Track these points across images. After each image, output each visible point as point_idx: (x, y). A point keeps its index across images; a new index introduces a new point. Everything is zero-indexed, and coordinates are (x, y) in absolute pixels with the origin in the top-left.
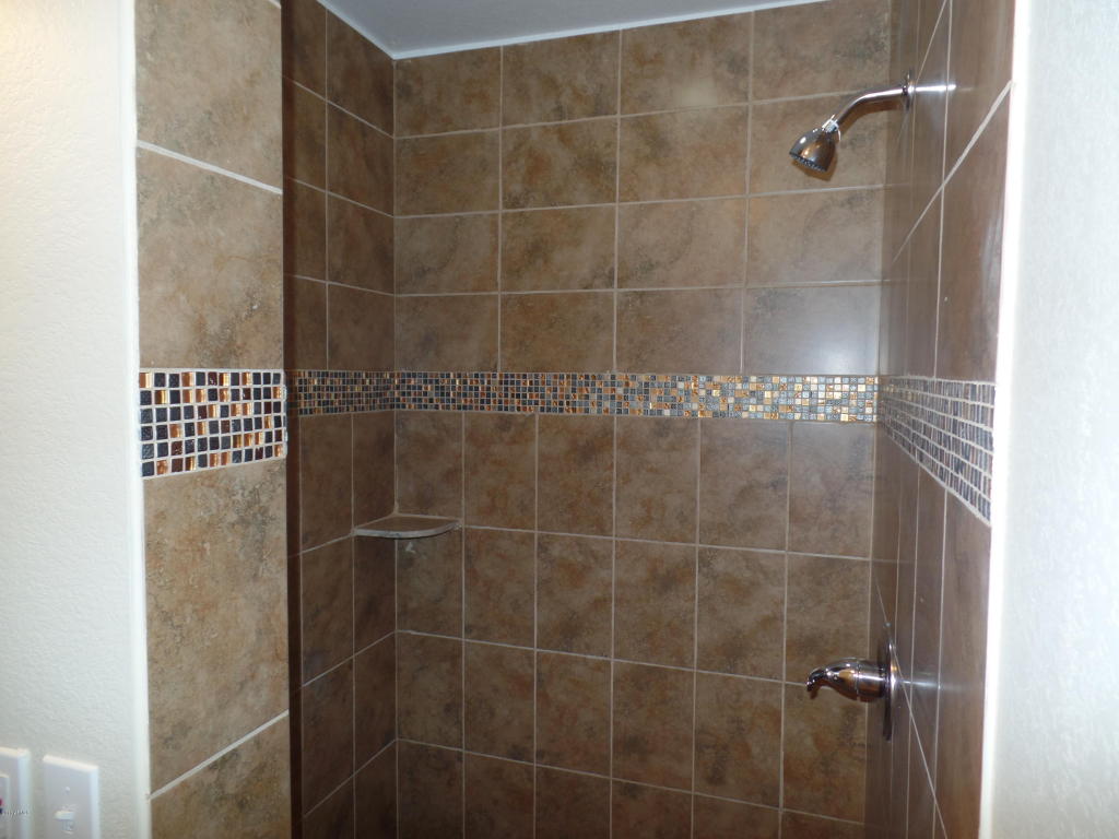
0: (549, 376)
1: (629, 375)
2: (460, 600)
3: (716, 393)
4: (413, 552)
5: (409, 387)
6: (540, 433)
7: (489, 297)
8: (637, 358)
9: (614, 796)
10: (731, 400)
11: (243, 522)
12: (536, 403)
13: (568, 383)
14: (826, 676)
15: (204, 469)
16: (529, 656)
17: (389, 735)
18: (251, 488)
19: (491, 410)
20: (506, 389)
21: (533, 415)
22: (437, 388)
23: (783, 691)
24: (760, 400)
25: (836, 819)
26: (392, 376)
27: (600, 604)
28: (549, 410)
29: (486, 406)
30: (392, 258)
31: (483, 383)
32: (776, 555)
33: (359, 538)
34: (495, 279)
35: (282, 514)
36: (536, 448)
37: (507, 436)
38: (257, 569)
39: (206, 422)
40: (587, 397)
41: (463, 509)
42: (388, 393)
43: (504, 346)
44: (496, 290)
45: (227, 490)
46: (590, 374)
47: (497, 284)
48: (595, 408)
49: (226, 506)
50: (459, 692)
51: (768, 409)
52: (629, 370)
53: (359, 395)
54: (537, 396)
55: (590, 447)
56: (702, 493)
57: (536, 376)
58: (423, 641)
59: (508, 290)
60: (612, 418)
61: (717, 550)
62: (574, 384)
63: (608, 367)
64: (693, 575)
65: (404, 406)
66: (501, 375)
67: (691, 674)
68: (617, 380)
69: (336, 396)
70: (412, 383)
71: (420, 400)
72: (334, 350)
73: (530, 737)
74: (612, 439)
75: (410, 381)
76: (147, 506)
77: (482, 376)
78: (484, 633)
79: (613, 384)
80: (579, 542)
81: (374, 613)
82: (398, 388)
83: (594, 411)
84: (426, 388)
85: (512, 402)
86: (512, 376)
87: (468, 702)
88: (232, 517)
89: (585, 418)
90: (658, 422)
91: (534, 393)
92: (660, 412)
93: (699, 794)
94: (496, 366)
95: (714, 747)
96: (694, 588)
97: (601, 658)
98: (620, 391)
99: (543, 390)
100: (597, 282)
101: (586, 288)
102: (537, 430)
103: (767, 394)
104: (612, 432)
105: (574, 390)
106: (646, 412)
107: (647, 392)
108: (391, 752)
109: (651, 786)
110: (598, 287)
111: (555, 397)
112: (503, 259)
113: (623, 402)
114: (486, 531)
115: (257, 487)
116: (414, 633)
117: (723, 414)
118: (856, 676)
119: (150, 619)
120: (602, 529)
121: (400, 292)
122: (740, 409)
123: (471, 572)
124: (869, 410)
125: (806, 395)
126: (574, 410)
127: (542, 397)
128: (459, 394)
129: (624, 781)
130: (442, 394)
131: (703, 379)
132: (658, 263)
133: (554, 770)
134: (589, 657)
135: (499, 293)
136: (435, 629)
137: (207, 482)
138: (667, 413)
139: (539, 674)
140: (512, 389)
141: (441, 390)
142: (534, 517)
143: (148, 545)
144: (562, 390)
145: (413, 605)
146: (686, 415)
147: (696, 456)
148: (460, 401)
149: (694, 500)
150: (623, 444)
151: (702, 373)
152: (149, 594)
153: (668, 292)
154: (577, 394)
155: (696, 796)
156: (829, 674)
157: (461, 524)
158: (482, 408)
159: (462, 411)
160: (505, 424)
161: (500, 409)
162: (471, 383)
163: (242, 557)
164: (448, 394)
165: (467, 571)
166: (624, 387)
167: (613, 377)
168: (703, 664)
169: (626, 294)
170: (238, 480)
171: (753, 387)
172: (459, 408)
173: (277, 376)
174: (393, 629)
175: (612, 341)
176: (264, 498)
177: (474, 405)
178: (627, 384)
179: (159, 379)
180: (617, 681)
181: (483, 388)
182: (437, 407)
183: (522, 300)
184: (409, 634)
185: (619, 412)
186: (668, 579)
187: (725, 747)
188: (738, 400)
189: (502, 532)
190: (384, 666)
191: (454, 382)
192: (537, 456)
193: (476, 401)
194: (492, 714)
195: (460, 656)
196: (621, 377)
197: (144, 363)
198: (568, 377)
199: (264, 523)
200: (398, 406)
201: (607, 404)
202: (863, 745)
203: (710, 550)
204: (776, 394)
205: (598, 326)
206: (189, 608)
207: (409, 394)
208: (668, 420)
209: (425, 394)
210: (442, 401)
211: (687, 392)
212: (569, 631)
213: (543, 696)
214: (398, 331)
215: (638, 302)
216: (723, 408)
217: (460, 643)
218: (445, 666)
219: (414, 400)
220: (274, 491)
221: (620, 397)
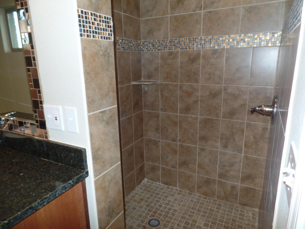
0: (183, 39)
1: (206, 37)
2: (159, 102)
3: (231, 40)
4: (147, 90)
5: (145, 45)
6: (180, 55)
7: (166, 17)
8: (208, 32)
9: (198, 151)
10: (235, 42)
11: (104, 55)
12: (179, 47)
13: (188, 41)
14: (256, 109)
15: (94, 39)
16: (177, 116)
17: (142, 136)
18: (105, 47)
19: (167, 50)
20: (171, 44)
21: (178, 51)
22: (152, 45)
23: (246, 124)
24: (244, 42)
25: (257, 157)
26: (140, 42)
27: (196, 102)
28: (183, 49)
29: (166, 49)
30: (139, 8)
31: (165, 42)
32: (246, 87)
33: (133, 85)
34: (168, 11)
35: (113, 56)
36: (179, 60)
37: (171, 57)
38: (108, 68)
39: (94, 26)
40: (193, 44)
41: (160, 78)
42: (139, 47)
43: (170, 31)
44: (168, 14)
45: (100, 46)
46: (195, 38)
47: (168, 13)
48: (195, 47)
49: (100, 50)
50: (159, 126)
51: (246, 44)
52: (206, 35)
53: (132, 46)
54: (180, 45)
55: (194, 59)
56: (225, 70)
57: (179, 39)
58: (150, 113)
59: (171, 14)
60: (200, 50)
61: (229, 86)
62: (190, 41)
63: (199, 35)
64: (222, 93)
65: (144, 51)
66: (170, 40)
67: (220, 120)
68: (202, 39)
69: (126, 46)
70: (146, 44)
71: (148, 49)
72: (125, 32)
73: (177, 136)
74: (200, 56)
75: (145, 43)
76: (82, 45)
77: (165, 40)
78: (165, 110)
79: (201, 40)
80: (190, 86)
81: (137, 105)
82: (142, 45)
83: (195, 48)
84: (149, 45)
85: (173, 47)
86: (173, 40)
87: (161, 128)
88: (101, 53)
89: (193, 50)
90: (214, 50)
91: (179, 44)
92: (214, 47)
93: (221, 150)
94: (168, 37)
95: (225, 139)
96: (222, 97)
97: (196, 116)
98: (203, 42)
99: (181, 43)
100: (197, 9)
101: (194, 11)
102: (179, 55)
103: (246, 39)
104: (200, 54)
105: (190, 43)
106: (210, 48)
107: (211, 41)
108: (143, 140)
109: (208, 148)
110: (197, 11)
111: (184, 45)
112: (170, 5)
113: (204, 45)
114: (166, 84)
115: (107, 47)
116: (148, 111)
117: (233, 46)
118: (265, 109)
119: (84, 73)
120: (197, 81)
121: (142, 18)
122: (238, 45)
123: (162, 95)
124: (278, 42)
125: (258, 39)
126: (190, 48)
127: (181, 45)
128: (158, 46)
129: (201, 147)
130: (154, 47)
131: (227, 36)
132: (215, 2)
133: (183, 145)
134: (193, 116)
135: (169, 16)
136: (153, 110)
137: (95, 42)
138: (216, 47)
139: (179, 121)
140: (173, 43)
141: (153, 45)
142: (178, 79)
143: (83, 54)
144: (186, 43)
145: (147, 104)
146: (222, 47)
147: (224, 59)
148: (158, 48)
149: (223, 72)
150: (204, 57)
151: (227, 34)
152: (84, 67)
153: (218, 10)
154: (191, 44)
155: (220, 151)
156: (257, 109)
157: (159, 82)
158: (165, 50)
159: (159, 51)
160: (171, 54)
161: (169, 49)
162: (162, 42)
163: (104, 64)
164: (155, 46)
165: (161, 94)
166: (204, 41)
167: (201, 38)
168: (223, 117)
169: (206, 12)
170: (102, 44)
171: (242, 38)
172: (158, 50)
173: (110, 18)
174: (142, 110)
175: (201, 27)
176: (109, 50)
177: (162, 49)
178: (205, 40)
179: (82, 12)
180: (200, 122)
181: (165, 44)
182: (152, 50)
183: (175, 17)
184: (146, 111)
185: (203, 48)
186: (215, 95)
187: (228, 139)
188: (237, 42)
189: (170, 84)
190: (140, 119)
191: (157, 43)
192: (179, 62)
193: (163, 48)
194: (167, 131)
195: (159, 116)
196: (203, 38)
197: (78, 7)
198: (188, 39)
199: (109, 56)
200: (142, 51)
201: (199, 46)
202: (267, 138)
203: (227, 86)
204: (249, 39)
205: (197, 23)
206: (93, 73)
207: (145, 47)
208: (217, 50)
209: (149, 47)
210: (154, 48)
211: (222, 41)
212: (187, 109)
213: (181, 126)
214: (141, 29)
215: (209, 14)
216: (233, 45)
217: (159, 113)
218: (156, 119)
219: (146, 49)
220: (111, 49)
221: (203, 44)
